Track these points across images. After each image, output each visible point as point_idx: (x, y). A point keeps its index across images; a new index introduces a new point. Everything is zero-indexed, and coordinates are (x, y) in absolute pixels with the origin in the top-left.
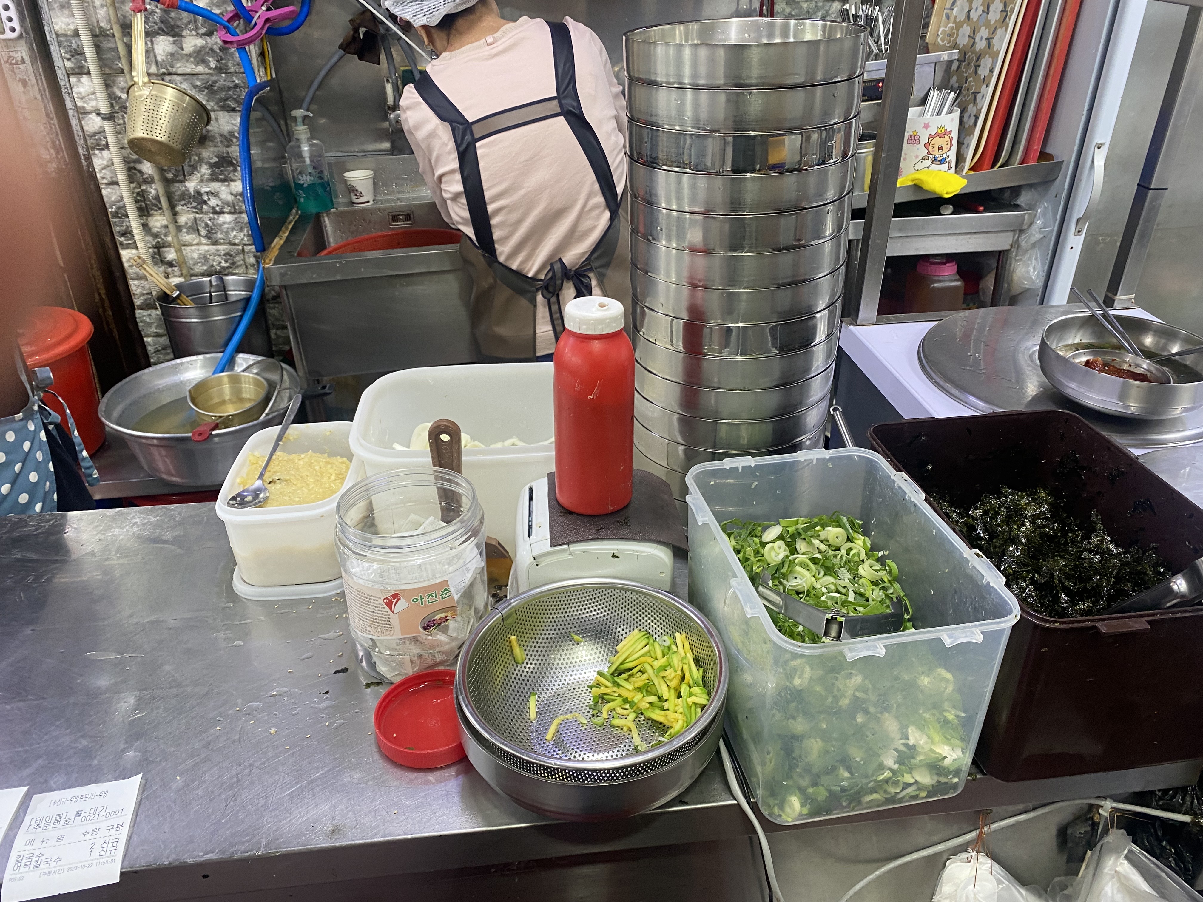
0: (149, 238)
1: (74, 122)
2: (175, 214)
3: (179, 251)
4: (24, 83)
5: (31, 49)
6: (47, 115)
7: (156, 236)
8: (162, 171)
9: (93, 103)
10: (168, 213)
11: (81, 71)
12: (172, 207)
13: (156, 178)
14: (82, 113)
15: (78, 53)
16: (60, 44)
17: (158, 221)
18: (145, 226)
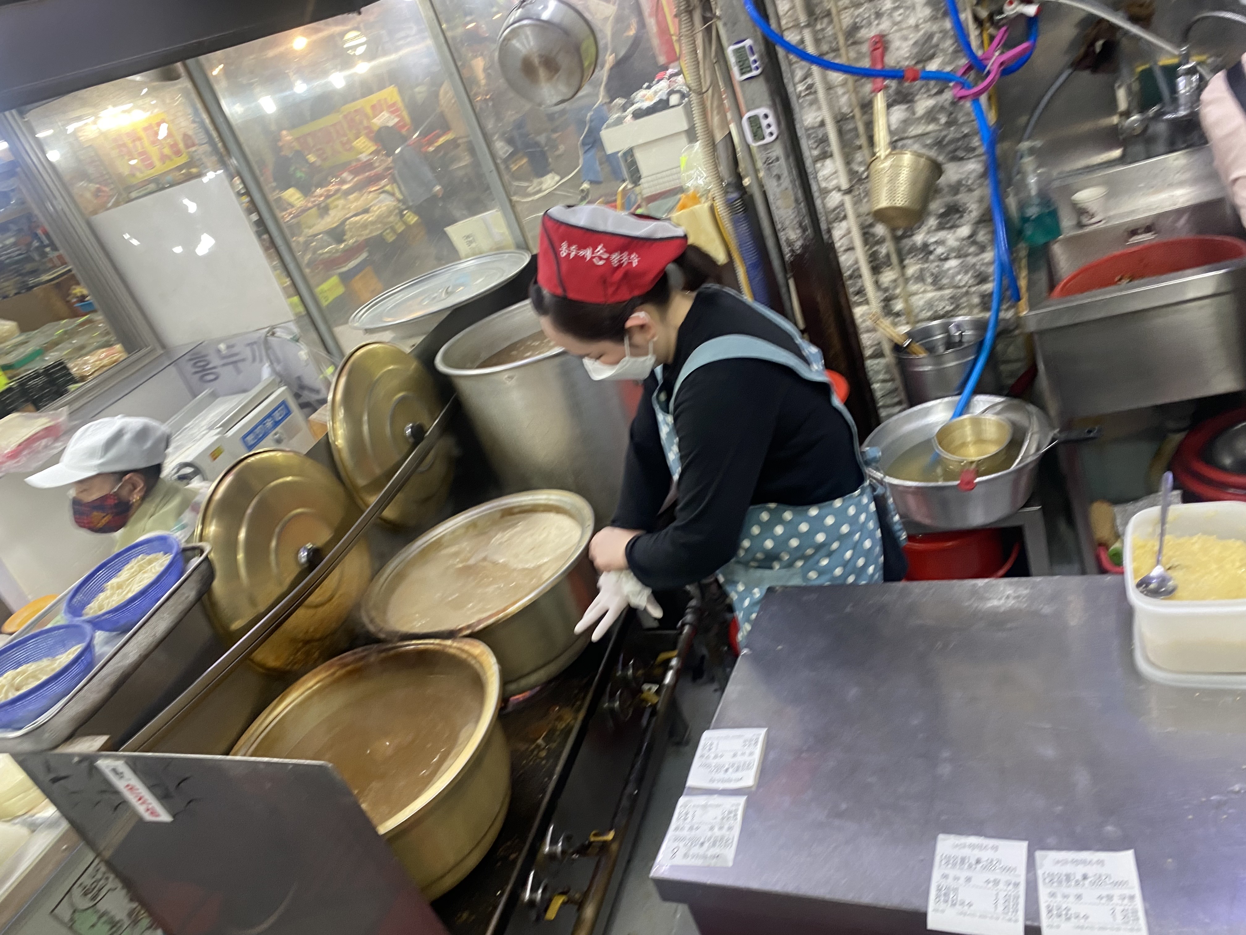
0: (879, 294)
1: (818, 202)
2: (903, 267)
3: (906, 301)
4: (779, 177)
5: (785, 148)
6: (796, 200)
7: (886, 290)
8: (893, 230)
9: (834, 182)
10: (897, 268)
11: (825, 155)
12: (901, 261)
13: (889, 237)
14: (825, 192)
15: (824, 140)
16: (809, 136)
17: (888, 276)
18: (877, 283)
